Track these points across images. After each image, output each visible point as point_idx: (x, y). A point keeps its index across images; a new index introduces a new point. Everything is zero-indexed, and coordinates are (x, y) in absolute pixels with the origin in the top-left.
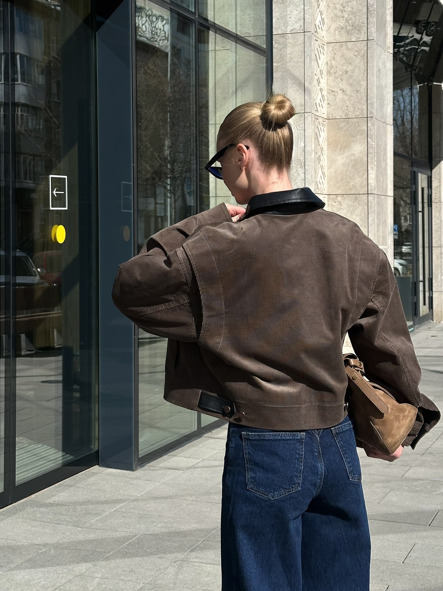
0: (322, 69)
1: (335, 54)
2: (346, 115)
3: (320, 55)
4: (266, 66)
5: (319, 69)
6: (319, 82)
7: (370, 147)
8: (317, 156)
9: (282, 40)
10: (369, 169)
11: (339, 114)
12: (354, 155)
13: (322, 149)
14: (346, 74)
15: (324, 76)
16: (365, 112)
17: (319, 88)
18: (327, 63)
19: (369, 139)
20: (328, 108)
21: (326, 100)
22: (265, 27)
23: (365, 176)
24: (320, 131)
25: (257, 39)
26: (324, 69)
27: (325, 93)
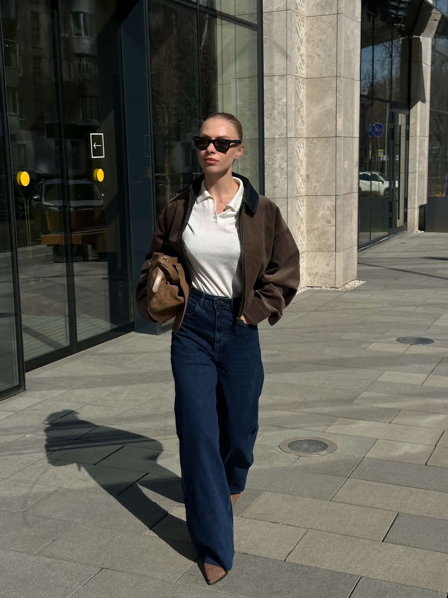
0: (302, 38)
1: (313, 26)
2: (321, 74)
3: (301, 27)
4: (257, 39)
5: (299, 39)
6: (299, 49)
7: (339, 100)
8: (297, 108)
9: (270, 17)
10: (337, 117)
11: (315, 74)
12: (326, 106)
13: (302, 103)
14: (321, 41)
15: (304, 44)
16: (335, 72)
17: (299, 54)
18: (307, 34)
19: (337, 94)
20: (307, 69)
21: (306, 63)
22: (256, 7)
23: (335, 123)
24: (300, 89)
25: (251, 16)
26: (303, 38)
27: (304, 58)
